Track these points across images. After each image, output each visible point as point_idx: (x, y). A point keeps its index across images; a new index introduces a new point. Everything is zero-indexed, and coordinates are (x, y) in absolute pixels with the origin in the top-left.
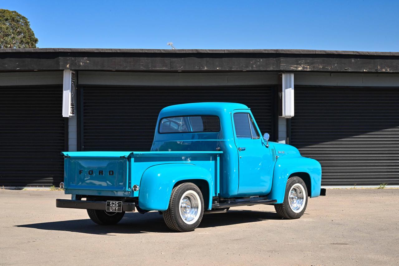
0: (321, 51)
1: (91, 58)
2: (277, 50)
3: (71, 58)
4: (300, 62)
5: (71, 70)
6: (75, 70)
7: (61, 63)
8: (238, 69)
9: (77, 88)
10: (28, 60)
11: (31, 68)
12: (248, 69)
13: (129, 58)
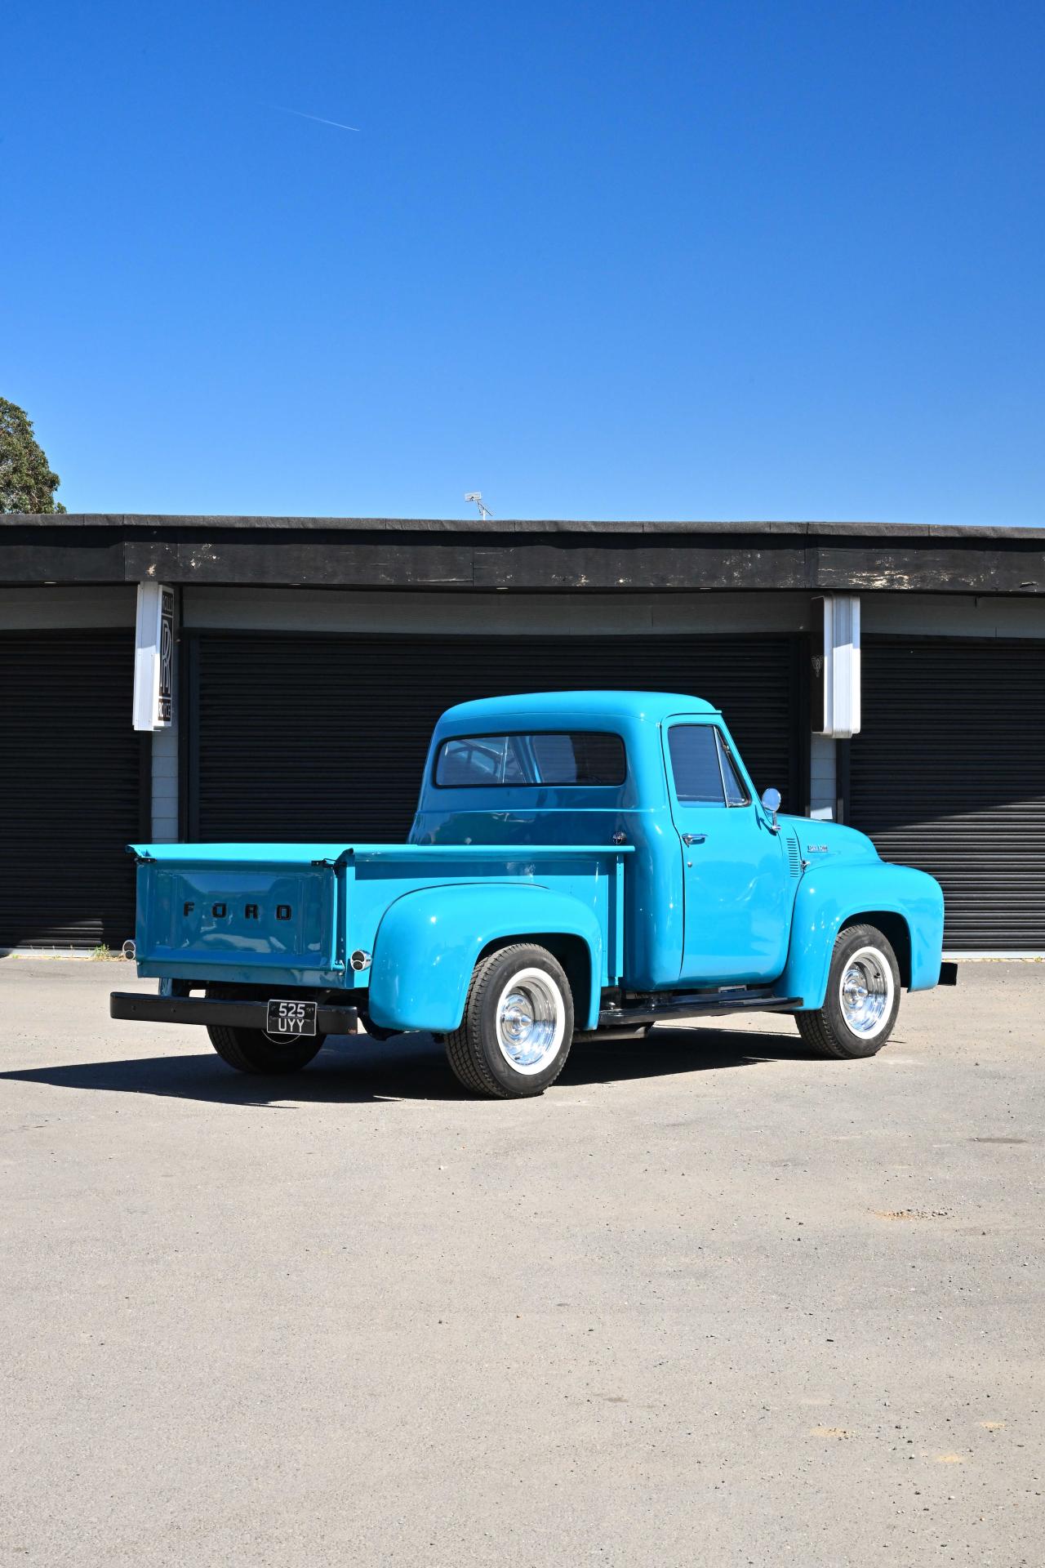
0: (945, 528)
1: (227, 547)
2: (808, 524)
3: (159, 544)
4: (879, 562)
5: (160, 583)
6: (172, 584)
7: (129, 562)
8: (687, 584)
9: (179, 640)
10: (26, 551)
11: (37, 578)
12: (715, 585)
13: (344, 547)
